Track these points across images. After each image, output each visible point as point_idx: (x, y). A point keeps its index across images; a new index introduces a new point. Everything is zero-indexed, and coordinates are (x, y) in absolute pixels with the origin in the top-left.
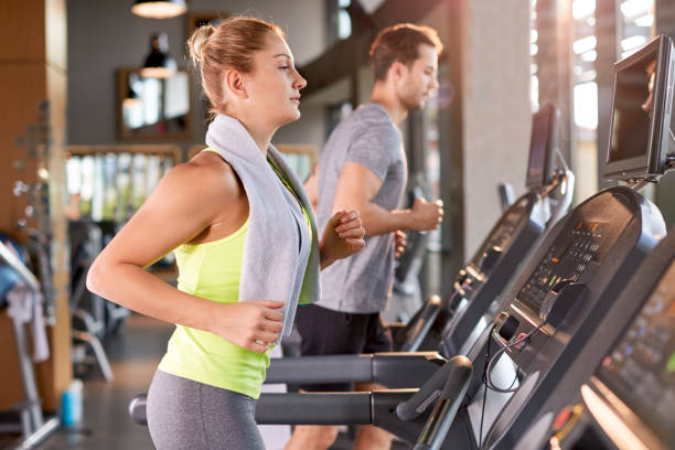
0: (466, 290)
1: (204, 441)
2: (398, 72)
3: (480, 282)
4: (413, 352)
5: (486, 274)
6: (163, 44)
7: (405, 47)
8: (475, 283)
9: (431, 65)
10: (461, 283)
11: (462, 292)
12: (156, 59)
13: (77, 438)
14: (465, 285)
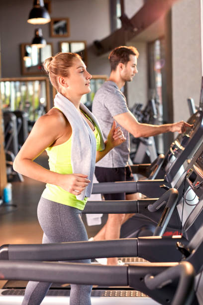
0: (175, 153)
1: (60, 225)
2: (121, 67)
3: (181, 150)
4: (153, 180)
5: (183, 147)
6: (40, 33)
7: (123, 57)
8: (179, 150)
9: (134, 63)
10: (173, 149)
11: (174, 154)
12: (37, 40)
13: (10, 208)
14: (174, 151)
